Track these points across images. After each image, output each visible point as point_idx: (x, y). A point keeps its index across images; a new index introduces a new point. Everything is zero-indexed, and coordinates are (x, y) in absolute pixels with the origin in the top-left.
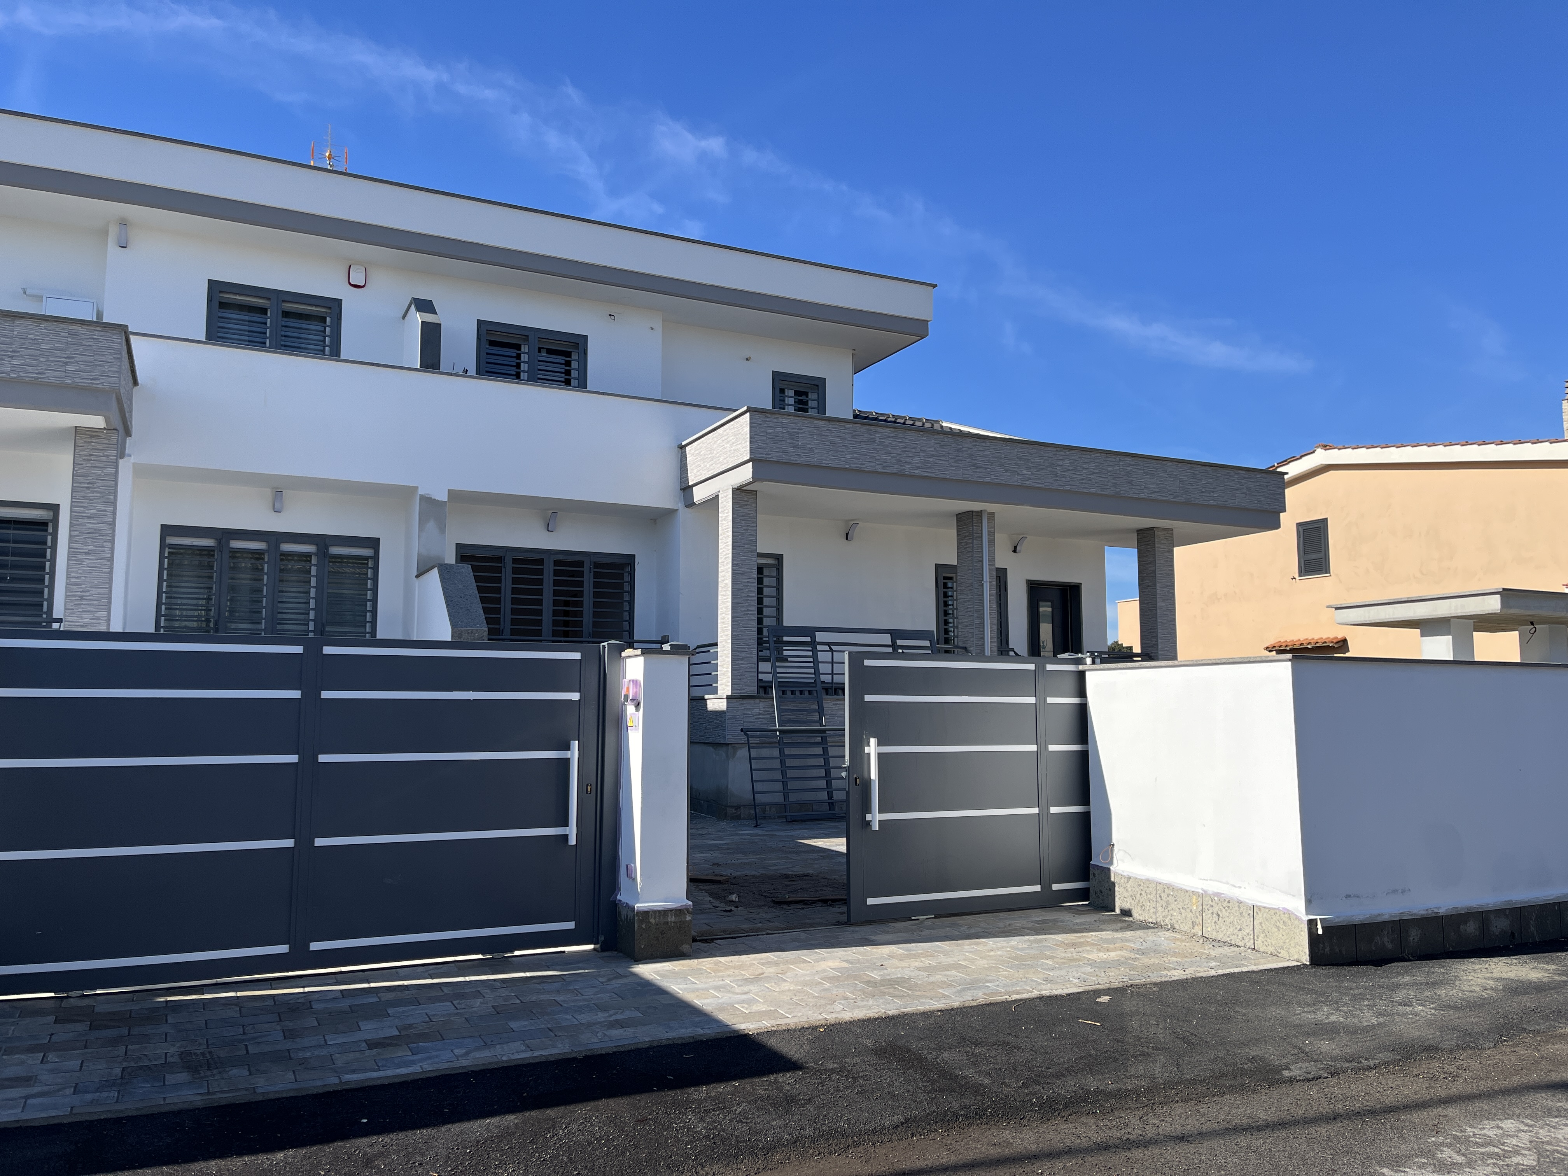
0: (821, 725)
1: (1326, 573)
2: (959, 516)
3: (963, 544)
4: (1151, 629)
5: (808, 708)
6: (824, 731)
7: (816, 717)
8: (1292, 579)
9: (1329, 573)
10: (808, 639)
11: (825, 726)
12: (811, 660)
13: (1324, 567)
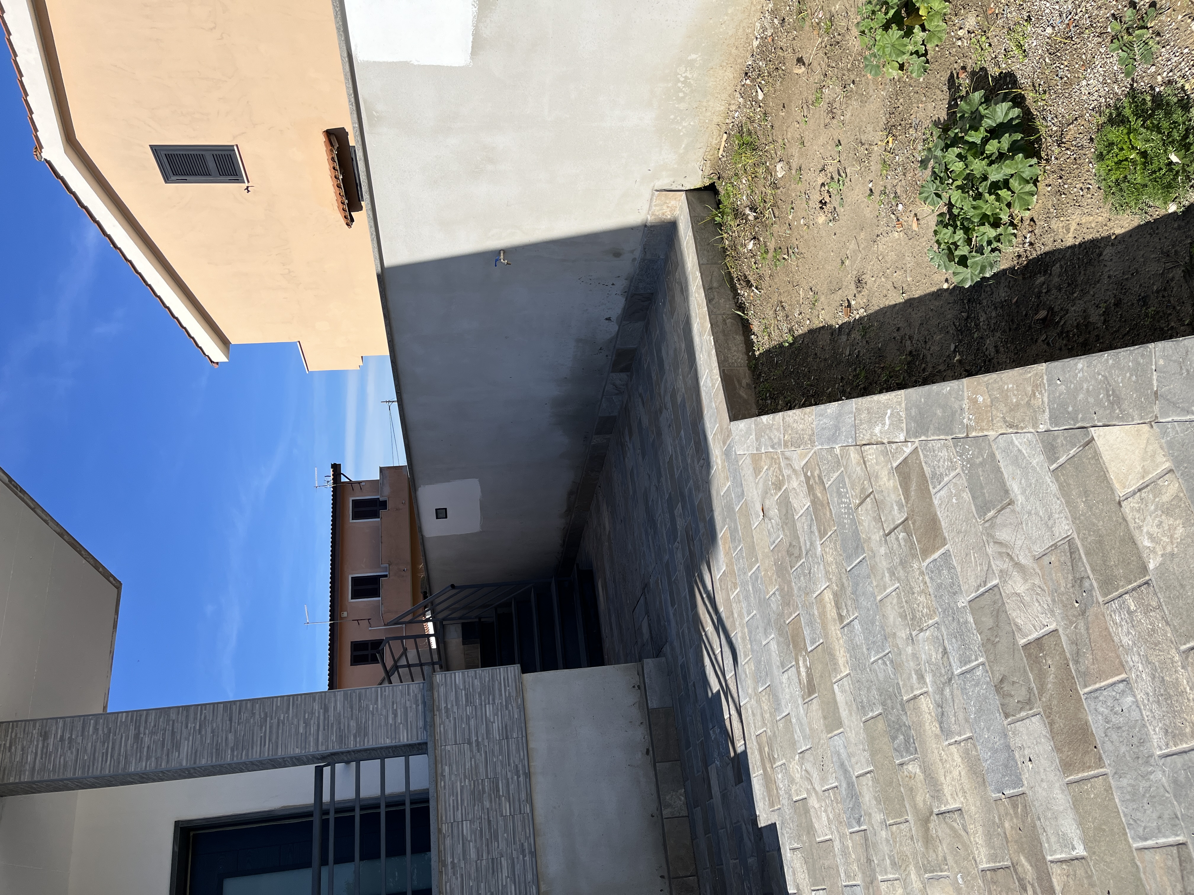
1: (234, 150)
8: (248, 191)
9: (233, 146)
13: (226, 153)
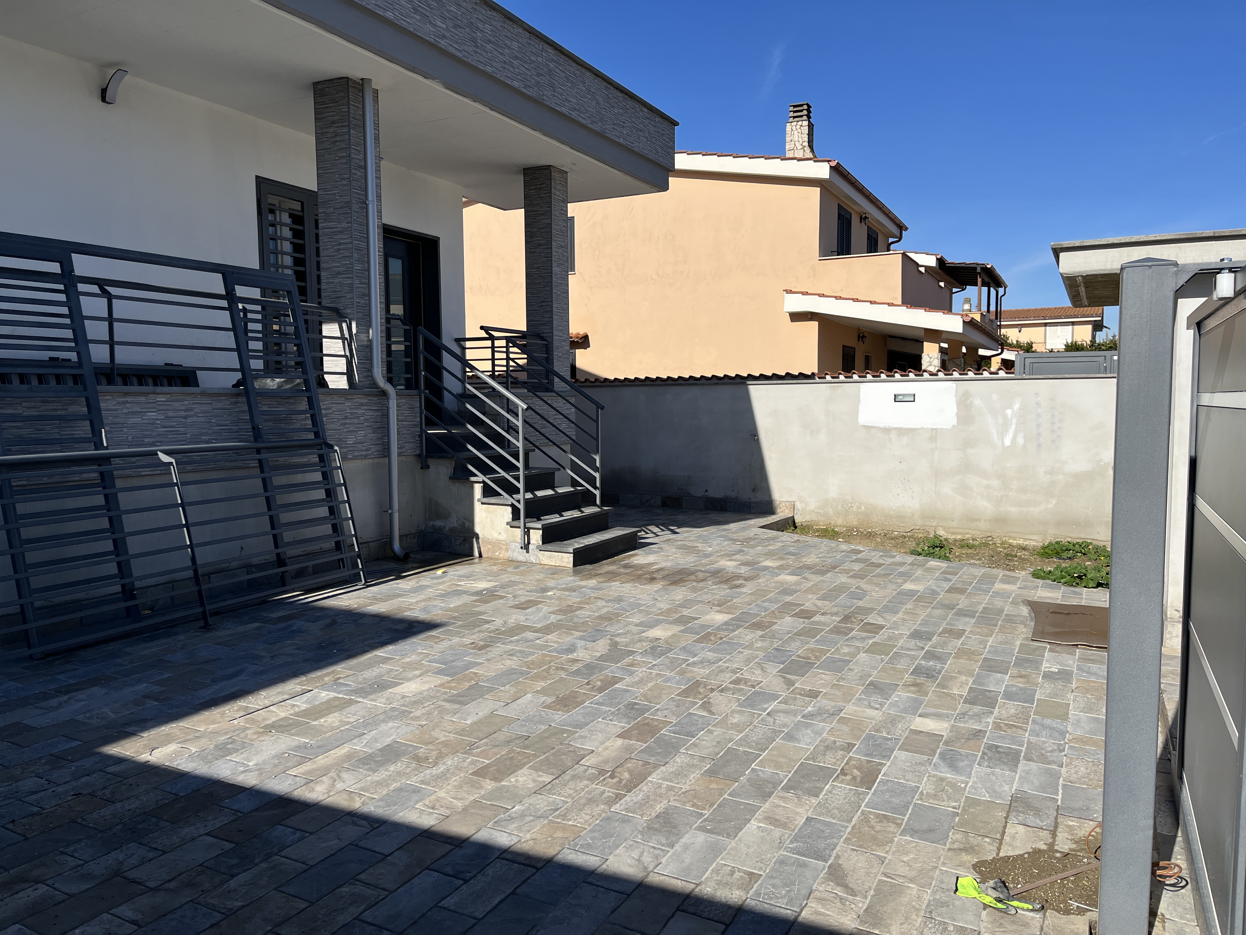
0: (98, 445)
2: (319, 87)
3: (329, 135)
4: (543, 302)
5: (63, 413)
6: (106, 459)
7: (84, 429)
9: (574, 271)
10: (54, 268)
11: (107, 448)
12: (65, 310)
